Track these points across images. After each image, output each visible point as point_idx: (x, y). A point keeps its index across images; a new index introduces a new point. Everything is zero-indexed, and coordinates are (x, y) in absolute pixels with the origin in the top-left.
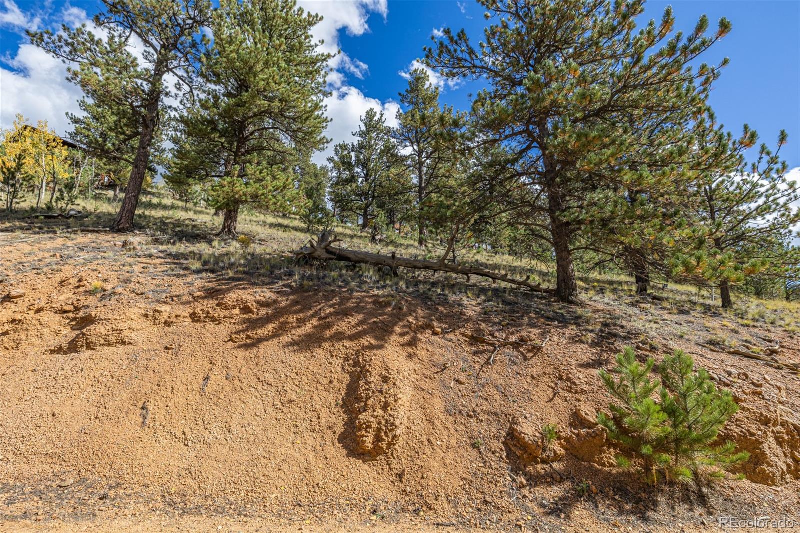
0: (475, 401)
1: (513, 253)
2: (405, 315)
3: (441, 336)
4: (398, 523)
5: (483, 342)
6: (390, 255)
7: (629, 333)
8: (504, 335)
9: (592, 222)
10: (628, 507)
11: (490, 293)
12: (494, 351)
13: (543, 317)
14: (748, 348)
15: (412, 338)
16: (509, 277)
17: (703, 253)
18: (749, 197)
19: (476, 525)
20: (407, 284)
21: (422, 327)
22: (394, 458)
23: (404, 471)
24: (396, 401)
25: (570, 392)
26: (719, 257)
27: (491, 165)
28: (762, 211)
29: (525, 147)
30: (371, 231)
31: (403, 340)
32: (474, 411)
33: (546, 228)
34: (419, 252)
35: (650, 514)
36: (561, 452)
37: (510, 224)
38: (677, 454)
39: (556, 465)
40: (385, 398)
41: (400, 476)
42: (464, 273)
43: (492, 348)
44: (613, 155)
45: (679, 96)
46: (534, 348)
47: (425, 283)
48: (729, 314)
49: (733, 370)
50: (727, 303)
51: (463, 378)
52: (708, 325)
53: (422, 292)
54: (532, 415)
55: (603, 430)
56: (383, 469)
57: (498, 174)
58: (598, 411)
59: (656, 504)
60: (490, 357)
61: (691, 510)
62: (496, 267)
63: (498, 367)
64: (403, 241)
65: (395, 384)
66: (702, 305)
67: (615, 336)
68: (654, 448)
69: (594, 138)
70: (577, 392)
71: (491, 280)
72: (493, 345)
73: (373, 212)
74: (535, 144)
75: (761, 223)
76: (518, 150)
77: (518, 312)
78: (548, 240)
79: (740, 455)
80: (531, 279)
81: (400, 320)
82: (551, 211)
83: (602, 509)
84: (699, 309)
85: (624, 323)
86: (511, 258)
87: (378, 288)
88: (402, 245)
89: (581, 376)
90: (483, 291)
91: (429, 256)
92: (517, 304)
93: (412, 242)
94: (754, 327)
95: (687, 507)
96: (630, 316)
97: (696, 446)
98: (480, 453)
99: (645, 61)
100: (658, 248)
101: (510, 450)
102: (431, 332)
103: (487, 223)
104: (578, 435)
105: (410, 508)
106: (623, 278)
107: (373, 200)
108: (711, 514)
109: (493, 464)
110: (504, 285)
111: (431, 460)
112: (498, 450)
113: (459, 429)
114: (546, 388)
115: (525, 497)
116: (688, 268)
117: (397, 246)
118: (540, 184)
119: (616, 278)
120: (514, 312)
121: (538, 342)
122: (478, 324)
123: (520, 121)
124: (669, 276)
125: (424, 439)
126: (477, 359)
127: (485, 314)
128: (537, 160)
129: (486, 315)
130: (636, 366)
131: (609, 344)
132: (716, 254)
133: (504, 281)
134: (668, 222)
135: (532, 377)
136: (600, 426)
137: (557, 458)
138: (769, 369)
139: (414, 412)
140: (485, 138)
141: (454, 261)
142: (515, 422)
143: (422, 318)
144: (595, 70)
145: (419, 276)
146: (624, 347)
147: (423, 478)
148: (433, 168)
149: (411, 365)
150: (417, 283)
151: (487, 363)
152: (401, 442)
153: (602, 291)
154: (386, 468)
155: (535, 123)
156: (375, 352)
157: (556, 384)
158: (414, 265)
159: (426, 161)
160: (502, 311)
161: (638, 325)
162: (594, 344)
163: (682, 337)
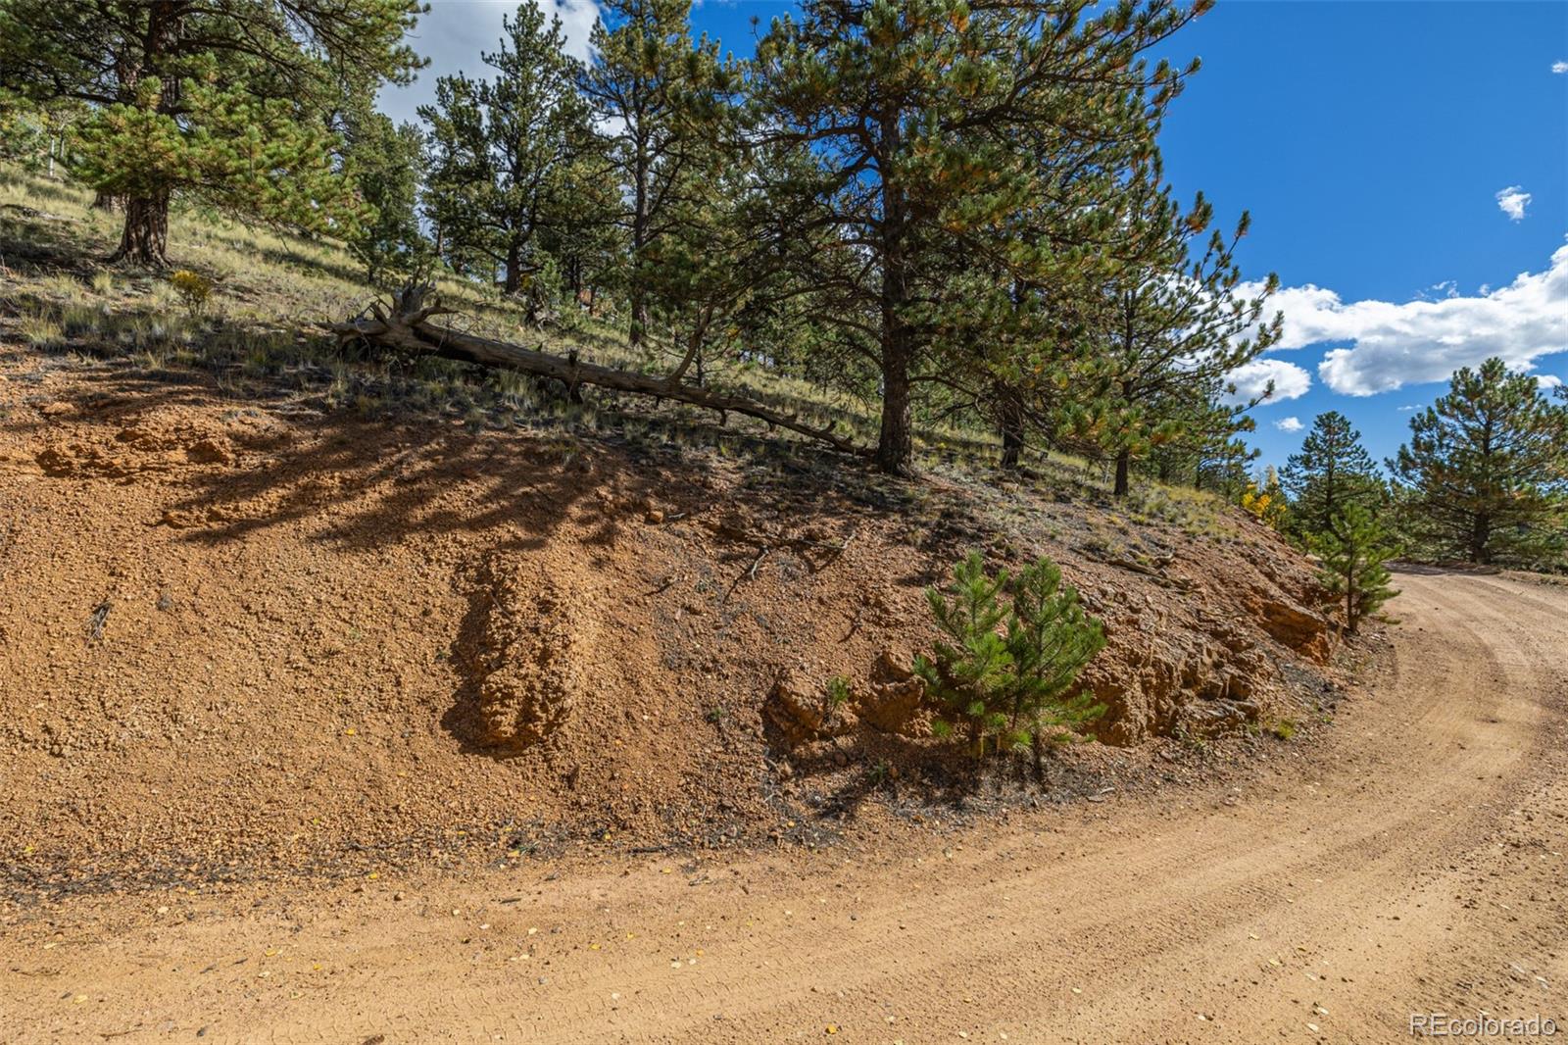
0: (716, 644)
1: (811, 376)
2: (593, 483)
3: (663, 526)
4: (562, 855)
5: (741, 538)
6: (566, 356)
7: (979, 529)
8: (780, 528)
9: (950, 330)
10: (938, 794)
11: (761, 449)
12: (760, 555)
13: (850, 497)
14: (1135, 556)
15: (603, 528)
16: (799, 421)
17: (1104, 403)
18: (1182, 318)
19: (702, 845)
20: (599, 420)
21: (624, 507)
22: (559, 749)
23: (577, 769)
24: (565, 646)
25: (878, 624)
26: (1124, 412)
27: (786, 189)
28: (1195, 344)
29: (853, 161)
30: (524, 299)
31: (582, 532)
32: (714, 661)
33: (873, 334)
34: (630, 357)
35: (967, 799)
36: (851, 718)
37: (814, 320)
38: (1016, 711)
39: (841, 741)
40: (544, 641)
41: (570, 780)
42: (716, 407)
43: (756, 550)
44: (1000, 207)
45: (1117, 115)
46: (829, 550)
47: (637, 420)
48: (1121, 506)
49: (1110, 589)
50: (1121, 488)
51: (698, 603)
52: (1092, 520)
53: (629, 437)
54: (812, 663)
55: (919, 682)
56: (535, 770)
57: (796, 210)
58: (916, 653)
59: (977, 784)
60: (752, 566)
61: (1022, 789)
62: (778, 400)
63: (764, 583)
64: (597, 331)
65: (564, 615)
66: (1090, 489)
67: (959, 533)
68: (987, 705)
69: (975, 166)
70: (888, 625)
71: (765, 424)
72: (758, 544)
73: (531, 256)
74: (871, 161)
75: (1187, 363)
76: (839, 166)
77: (808, 487)
78: (875, 359)
79: (1096, 708)
80: (838, 427)
81: (582, 492)
82: (885, 302)
83: (901, 799)
84: (1083, 494)
85: (976, 513)
86: (808, 386)
87: (536, 425)
88: (593, 337)
89: (897, 598)
90: (749, 443)
91: (650, 366)
92: (807, 471)
93: (616, 334)
94: (1149, 525)
95: (1016, 784)
96: (986, 502)
97: (1044, 699)
98: (719, 729)
99: (1078, 30)
100: (1043, 389)
101: (771, 721)
102: (642, 518)
103: (770, 312)
104: (881, 693)
105: (586, 830)
106: (986, 437)
107: (531, 230)
108: (1045, 791)
109: (739, 746)
110: (788, 434)
111: (629, 748)
112: (751, 723)
113: (684, 692)
114: (841, 618)
115: (787, 793)
116: (1080, 427)
117: (583, 338)
118: (872, 243)
119: (975, 437)
120: (802, 486)
121: (836, 540)
122: (734, 506)
123: (848, 103)
124: (1053, 440)
125: (619, 711)
126: (726, 569)
127: (750, 487)
128: (873, 195)
129: (749, 490)
130: (982, 583)
131: (948, 546)
132: (1121, 406)
133: (789, 427)
134: (1064, 346)
135: (821, 601)
136: (916, 677)
137: (845, 730)
138: (1154, 587)
139: (602, 665)
140: (779, 127)
141: (698, 381)
142: (783, 676)
143: (627, 489)
144: (994, 25)
145: (626, 405)
146: (968, 551)
147: (613, 778)
148: (668, 176)
149: (600, 579)
150: (620, 419)
151: (745, 577)
152: (573, 720)
153: (950, 458)
154: (542, 767)
155: (875, 115)
156: (525, 553)
157: (858, 612)
158: (615, 381)
159: (653, 157)
160: (781, 484)
161: (995, 516)
162: (925, 547)
163: (1052, 537)
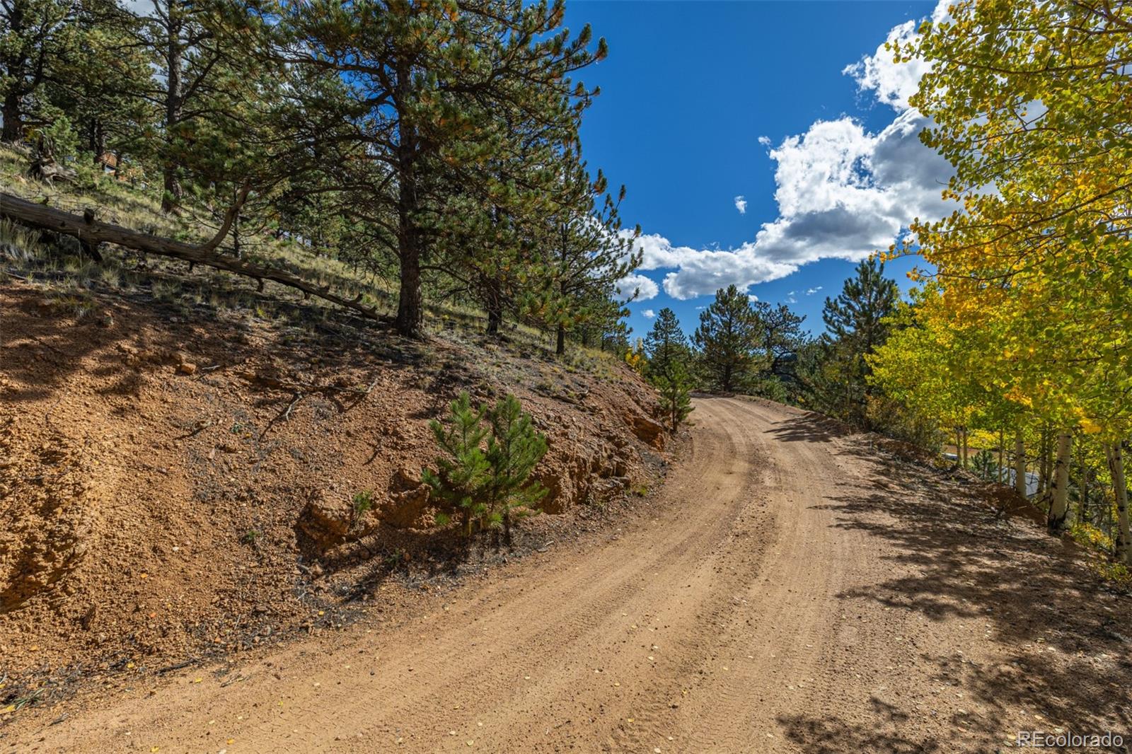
0: (251, 476)
1: (343, 257)
2: (113, 337)
3: (196, 377)
4: (73, 696)
5: (276, 386)
6: (81, 214)
7: (470, 377)
8: (312, 377)
9: (449, 235)
10: (439, 566)
11: (297, 313)
12: (294, 400)
13: (373, 353)
14: (567, 393)
15: (125, 379)
16: (331, 292)
17: (549, 295)
18: (592, 245)
19: (236, 649)
20: (122, 277)
21: (151, 359)
22: (69, 594)
23: (93, 609)
24: (77, 494)
25: (395, 449)
26: (559, 301)
27: (318, 104)
28: (600, 262)
29: (375, 96)
30: (28, 150)
31: (100, 383)
32: (249, 490)
33: (393, 232)
34: (164, 224)
35: (460, 567)
36: (372, 521)
37: (345, 213)
38: (494, 500)
39: (365, 541)
40: (48, 491)
41: (84, 622)
42: (252, 276)
43: (291, 396)
44: (482, 154)
45: (555, 109)
46: (356, 394)
47: (167, 281)
48: (559, 361)
49: (552, 414)
50: (560, 349)
51: (233, 443)
52: (543, 370)
53: (158, 296)
54: (340, 483)
55: (426, 488)
56: (38, 620)
57: (326, 124)
58: (424, 467)
59: (467, 554)
60: (286, 409)
61: (497, 552)
62: (314, 274)
63: (298, 423)
64: (123, 194)
65: (76, 464)
66: (542, 349)
67: (456, 379)
68: (474, 498)
69: (464, 121)
70: (403, 449)
71: (301, 292)
72: (292, 391)
73: (37, 108)
74: (389, 99)
75: (596, 273)
76: (364, 96)
77: (338, 345)
78: (394, 249)
79: (543, 491)
80: (365, 299)
81: (98, 345)
82: (401, 208)
83: (412, 576)
84: (538, 353)
85: (468, 365)
86: (341, 265)
87: (39, 277)
88: (117, 200)
89: (410, 428)
90: (285, 308)
91: (184, 233)
92: (338, 332)
93: (146, 201)
94: (575, 373)
95: (494, 550)
96: (475, 357)
97: (511, 491)
98: (254, 548)
99: (531, 46)
100: (511, 282)
101: (304, 534)
102: (172, 369)
103: (307, 202)
104: (396, 500)
105: (105, 665)
106: (477, 313)
107: (36, 82)
108: (512, 551)
109: (274, 558)
110: (321, 302)
111: (157, 579)
112: (285, 538)
113: (218, 520)
114: (366, 446)
115: (318, 589)
116: (534, 310)
117: (104, 199)
118: (392, 162)
119: (470, 312)
120: (333, 344)
121: (362, 387)
122: (269, 359)
123: (372, 49)
124: (518, 317)
125: (146, 548)
126: (261, 412)
127: (285, 343)
128: (392, 125)
129: (285, 346)
130: (471, 413)
131: (448, 389)
132: (558, 297)
133: (323, 297)
134: (526, 254)
135: (348, 434)
136: (424, 485)
137: (368, 531)
138: (577, 411)
139: (125, 508)
140: (310, 52)
141: (235, 252)
142: (316, 496)
143: (154, 343)
144: (477, 26)
145: (156, 266)
146: (460, 391)
147: (138, 609)
148: (204, 68)
149: (123, 427)
150: (148, 279)
151: (280, 418)
152: (88, 563)
153: (451, 326)
154: (47, 616)
155: (392, 65)
156: (24, 405)
157: (379, 441)
158: (143, 243)
159: (187, 46)
160: (314, 342)
161: (481, 368)
162: (430, 390)
163: (518, 381)
